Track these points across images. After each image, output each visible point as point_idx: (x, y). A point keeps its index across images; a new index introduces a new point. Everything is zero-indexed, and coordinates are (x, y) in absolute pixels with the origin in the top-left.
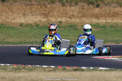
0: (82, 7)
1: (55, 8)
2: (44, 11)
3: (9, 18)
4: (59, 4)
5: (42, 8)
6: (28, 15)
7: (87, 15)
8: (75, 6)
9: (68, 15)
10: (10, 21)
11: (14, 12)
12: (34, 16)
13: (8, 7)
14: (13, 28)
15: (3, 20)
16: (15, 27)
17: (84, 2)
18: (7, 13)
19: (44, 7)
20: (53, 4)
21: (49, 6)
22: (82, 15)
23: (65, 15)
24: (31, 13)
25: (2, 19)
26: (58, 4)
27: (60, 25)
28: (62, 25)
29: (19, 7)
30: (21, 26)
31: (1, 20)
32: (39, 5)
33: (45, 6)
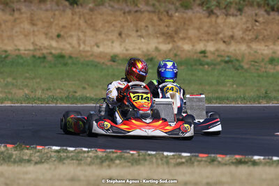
0: (254, 18)
1: (190, 20)
2: (166, 26)
3: (87, 43)
4: (201, 11)
5: (160, 20)
6: (130, 36)
7: (264, 37)
8: (236, 16)
9: (221, 35)
10: (88, 48)
11: (97, 28)
12: (142, 40)
13: (84, 18)
14: (96, 66)
15: (73, 47)
16: (99, 63)
17: (259, 5)
18: (82, 32)
19: (165, 19)
20: (187, 11)
21: (177, 14)
22: (254, 37)
23: (214, 35)
24: (137, 31)
25: (70, 44)
26: (197, 12)
27: (202, 59)
28: (208, 60)
29: (109, 18)
30: (114, 61)
31: (68, 46)
32: (154, 12)
33: (168, 15)
